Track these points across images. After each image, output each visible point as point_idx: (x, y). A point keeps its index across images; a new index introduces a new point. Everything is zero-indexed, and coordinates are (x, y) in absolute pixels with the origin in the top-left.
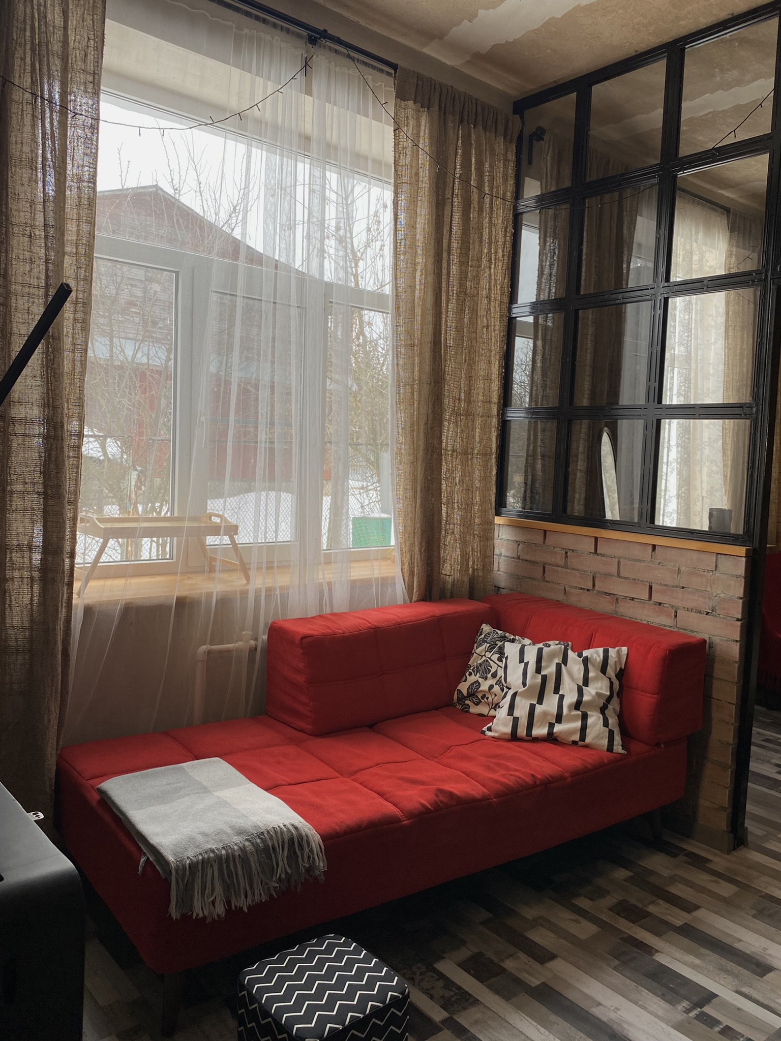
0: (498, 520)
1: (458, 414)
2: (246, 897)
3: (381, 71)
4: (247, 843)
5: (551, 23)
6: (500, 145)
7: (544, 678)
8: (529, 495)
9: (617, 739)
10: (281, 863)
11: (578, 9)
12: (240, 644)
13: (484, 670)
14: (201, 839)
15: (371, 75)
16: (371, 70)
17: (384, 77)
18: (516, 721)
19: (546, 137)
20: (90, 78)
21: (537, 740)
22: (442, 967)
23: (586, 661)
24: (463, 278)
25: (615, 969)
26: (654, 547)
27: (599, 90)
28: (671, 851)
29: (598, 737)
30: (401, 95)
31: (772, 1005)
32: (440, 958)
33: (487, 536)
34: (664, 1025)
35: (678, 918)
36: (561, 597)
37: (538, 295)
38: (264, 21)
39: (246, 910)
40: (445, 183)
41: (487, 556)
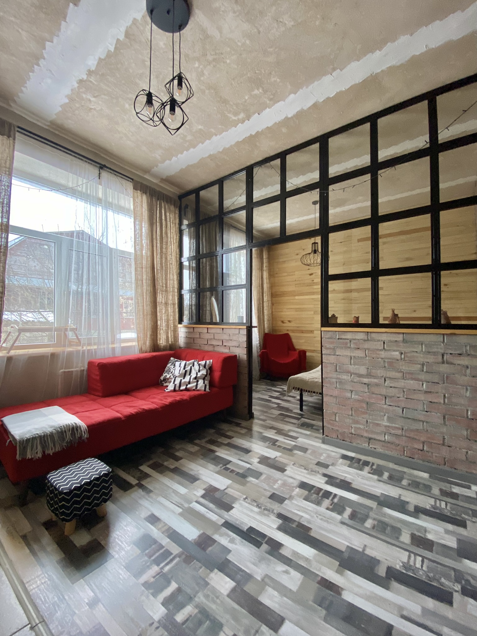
0: (179, 326)
1: (162, 291)
2: (52, 450)
3: (128, 181)
4: (54, 430)
5: (182, 170)
6: (172, 208)
7: (186, 371)
8: (191, 318)
9: (208, 387)
10: (68, 436)
11: (188, 166)
12: (77, 369)
13: (169, 371)
14: (34, 430)
15: (124, 182)
16: (124, 180)
17: (129, 182)
18: (175, 385)
19: (189, 207)
20: (8, 170)
21: (182, 390)
22: (141, 468)
23: (199, 365)
24: (161, 248)
25: (202, 459)
26: (223, 329)
27: (202, 193)
28: (230, 422)
29: (201, 387)
30: (135, 188)
31: (248, 461)
32: (142, 465)
33: (175, 330)
34: (212, 473)
35: (226, 441)
36: (198, 348)
37: (190, 255)
38: (82, 160)
39: (52, 454)
40: (153, 217)
41: (176, 337)
